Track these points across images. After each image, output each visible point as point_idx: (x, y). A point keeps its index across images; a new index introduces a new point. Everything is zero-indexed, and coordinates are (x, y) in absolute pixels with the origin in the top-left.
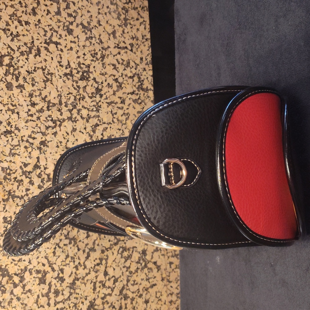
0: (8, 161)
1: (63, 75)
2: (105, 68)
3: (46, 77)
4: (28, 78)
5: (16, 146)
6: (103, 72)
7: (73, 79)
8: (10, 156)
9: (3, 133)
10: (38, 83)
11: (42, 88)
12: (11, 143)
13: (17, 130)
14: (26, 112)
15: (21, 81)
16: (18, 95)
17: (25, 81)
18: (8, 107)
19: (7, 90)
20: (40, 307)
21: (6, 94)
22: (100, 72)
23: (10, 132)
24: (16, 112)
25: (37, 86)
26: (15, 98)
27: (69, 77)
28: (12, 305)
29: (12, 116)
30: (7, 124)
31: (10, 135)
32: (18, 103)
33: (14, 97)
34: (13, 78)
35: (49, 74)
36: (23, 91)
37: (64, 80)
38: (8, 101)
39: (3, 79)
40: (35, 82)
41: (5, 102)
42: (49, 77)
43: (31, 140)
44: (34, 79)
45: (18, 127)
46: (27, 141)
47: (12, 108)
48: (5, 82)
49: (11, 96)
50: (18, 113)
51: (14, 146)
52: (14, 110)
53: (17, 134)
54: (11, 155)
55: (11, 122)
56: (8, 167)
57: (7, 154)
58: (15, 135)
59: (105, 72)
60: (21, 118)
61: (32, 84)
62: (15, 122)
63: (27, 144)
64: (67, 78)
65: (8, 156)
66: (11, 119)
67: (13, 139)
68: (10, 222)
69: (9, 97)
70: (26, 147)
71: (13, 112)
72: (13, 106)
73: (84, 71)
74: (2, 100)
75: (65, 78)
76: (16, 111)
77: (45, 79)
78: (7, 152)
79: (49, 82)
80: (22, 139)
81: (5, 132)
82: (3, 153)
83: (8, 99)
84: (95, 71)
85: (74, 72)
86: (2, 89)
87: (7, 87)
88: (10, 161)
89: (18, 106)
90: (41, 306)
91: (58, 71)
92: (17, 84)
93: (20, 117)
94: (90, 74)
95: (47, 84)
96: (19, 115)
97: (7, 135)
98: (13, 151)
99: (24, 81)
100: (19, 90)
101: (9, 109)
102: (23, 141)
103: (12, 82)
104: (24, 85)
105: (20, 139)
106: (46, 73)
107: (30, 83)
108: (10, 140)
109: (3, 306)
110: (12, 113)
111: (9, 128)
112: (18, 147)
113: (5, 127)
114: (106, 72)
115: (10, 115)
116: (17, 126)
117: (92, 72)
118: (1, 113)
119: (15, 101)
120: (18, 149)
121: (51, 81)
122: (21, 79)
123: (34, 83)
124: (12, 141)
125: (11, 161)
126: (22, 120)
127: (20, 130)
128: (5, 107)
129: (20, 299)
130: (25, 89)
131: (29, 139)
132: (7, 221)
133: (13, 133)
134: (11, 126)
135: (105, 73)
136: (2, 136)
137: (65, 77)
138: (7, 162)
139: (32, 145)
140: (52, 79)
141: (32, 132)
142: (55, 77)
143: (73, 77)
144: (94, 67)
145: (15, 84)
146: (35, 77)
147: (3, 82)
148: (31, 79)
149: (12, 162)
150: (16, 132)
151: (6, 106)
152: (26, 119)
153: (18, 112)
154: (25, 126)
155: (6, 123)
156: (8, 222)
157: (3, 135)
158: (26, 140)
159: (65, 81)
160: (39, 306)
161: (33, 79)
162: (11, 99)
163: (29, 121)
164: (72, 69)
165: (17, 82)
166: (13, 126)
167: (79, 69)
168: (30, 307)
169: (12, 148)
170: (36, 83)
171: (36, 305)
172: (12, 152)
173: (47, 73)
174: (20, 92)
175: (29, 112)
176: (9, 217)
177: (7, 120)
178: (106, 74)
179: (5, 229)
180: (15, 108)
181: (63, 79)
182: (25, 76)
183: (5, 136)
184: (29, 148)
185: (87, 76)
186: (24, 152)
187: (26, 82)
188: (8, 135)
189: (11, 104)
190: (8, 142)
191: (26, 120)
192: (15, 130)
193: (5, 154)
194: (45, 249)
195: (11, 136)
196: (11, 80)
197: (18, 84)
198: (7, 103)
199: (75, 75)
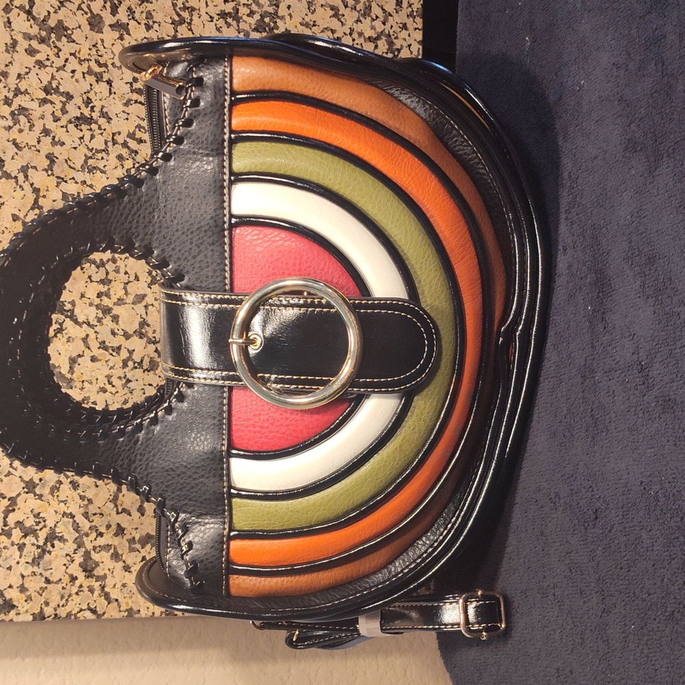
0: (79, 181)
1: (218, 15)
2: (312, 13)
3: (179, 15)
4: (138, 11)
5: (98, 151)
6: (307, 19)
7: (238, 26)
8: (83, 170)
9: (73, 120)
10: (159, 25)
11: (168, 36)
12: (88, 143)
13: (104, 117)
14: (126, 83)
15: (122, 16)
16: (113, 44)
17: (130, 17)
18: (89, 67)
19: (91, 29)
20: (121, 513)
21: (87, 38)
22: (301, 20)
23: (89, 121)
24: (104, 80)
25: (157, 31)
26: (105, 50)
27: (229, 20)
28: (58, 496)
29: (97, 88)
30: (83, 103)
31: (89, 128)
32: (111, 61)
33: (105, 48)
34: (104, 7)
35: (185, 8)
36: (126, 36)
37: (218, 26)
38: (89, 54)
39: (84, 6)
40: (154, 22)
41: (83, 56)
42: (186, 15)
43: (133, 144)
44: (151, 14)
45: (107, 112)
46: (125, 145)
47: (97, 69)
48: (86, 13)
49: (97, 43)
50: (109, 82)
51: (94, 151)
52: (101, 74)
53: (103, 128)
54: (87, 170)
55: (93, 100)
56: (76, 194)
57: (78, 167)
58: (100, 128)
59: (313, 20)
60: (115, 93)
61: (145, 24)
62: (101, 100)
63: (125, 152)
64: (226, 22)
65: (78, 171)
66: (92, 92)
67: (92, 137)
68: (69, 314)
69: (94, 46)
70: (120, 157)
71: (99, 78)
72: (100, 65)
73: (266, 12)
74: (78, 50)
75: (221, 23)
76: (106, 76)
77: (177, 18)
78: (79, 163)
79: (183, 26)
80: (113, 138)
81: (77, 118)
82: (68, 161)
83: (90, 49)
84: (290, 15)
85: (243, 11)
86: (80, 27)
87: (89, 24)
88: (81, 182)
89: (110, 67)
90: (124, 510)
91: (207, 6)
92: (113, 20)
93: (113, 90)
94: (278, 20)
95: (179, 28)
96: (111, 86)
97: (81, 125)
98: (90, 162)
99: (129, 15)
100: (117, 35)
101: (90, 72)
102: (115, 142)
103: (103, 14)
104: (128, 24)
105: (110, 139)
106: (178, 7)
107: (143, 22)
108: (87, 138)
109: (38, 495)
110: (97, 81)
111: (87, 112)
112: (104, 154)
113: (80, 108)
114: (315, 22)
115: (91, 85)
116: (105, 110)
117: (282, 18)
118: (72, 77)
119: (105, 56)
120: (102, 158)
121: (190, 24)
122: (122, 10)
123: (151, 23)
124: (91, 139)
125: (84, 182)
126: (117, 99)
127: (111, 119)
128: (81, 65)
129: (78, 486)
130: (129, 35)
131: (128, 140)
132: (65, 310)
133: (96, 123)
134: (92, 108)
135: (312, 23)
136: (71, 127)
137: (222, 19)
138: (76, 183)
139: (135, 155)
140: (191, 20)
141: (136, 127)
142: (200, 17)
143: (238, 22)
144: (289, 7)
145: (108, 19)
146: (154, 10)
147: (83, 13)
148: (144, 15)
149: (88, 186)
150: (102, 121)
151: (86, 65)
152: (127, 97)
153: (110, 80)
154: (124, 112)
155: (82, 100)
156: (66, 313)
157: (73, 125)
158: (123, 142)
159: (221, 27)
160: (120, 511)
161: (149, 15)
162: (97, 51)
163: (131, 102)
164: (239, 5)
165: (114, 16)
166: (97, 109)
167: (254, 7)
168: (99, 508)
169: (90, 154)
170: (156, 24)
171: (112, 505)
172: (89, 164)
173: (182, 6)
174: (118, 38)
175: (134, 84)
176: (69, 303)
177: (85, 93)
178: (314, 25)
179: (59, 327)
180: (105, 72)
181: (217, 23)
182: (133, 7)
183: (76, 126)
184: (128, 159)
185: (272, 24)
186: (116, 168)
187: (133, 18)
188: (83, 125)
189: (97, 61)
190: (82, 141)
191: (126, 99)
192: (100, 117)
193: (73, 165)
194: (144, 385)
195: (91, 129)
196: (102, 10)
197: (116, 21)
198: (88, 57)
199: (245, 18)
